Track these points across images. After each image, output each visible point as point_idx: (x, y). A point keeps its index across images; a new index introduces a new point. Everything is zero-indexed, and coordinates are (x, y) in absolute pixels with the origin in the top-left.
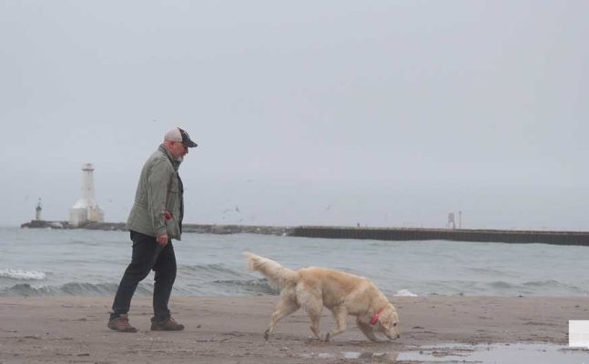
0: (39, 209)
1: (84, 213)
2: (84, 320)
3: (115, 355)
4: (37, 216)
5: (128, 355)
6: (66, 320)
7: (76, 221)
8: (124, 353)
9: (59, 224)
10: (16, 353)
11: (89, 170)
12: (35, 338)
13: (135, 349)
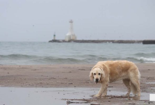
0: (55, 36)
1: (70, 37)
2: (70, 72)
3: (82, 84)
4: (54, 38)
5: (86, 84)
6: (64, 72)
7: (67, 39)
8: (85, 83)
9: (61, 41)
10: (47, 83)
11: (71, 22)
12: (54, 78)
13: (88, 82)
